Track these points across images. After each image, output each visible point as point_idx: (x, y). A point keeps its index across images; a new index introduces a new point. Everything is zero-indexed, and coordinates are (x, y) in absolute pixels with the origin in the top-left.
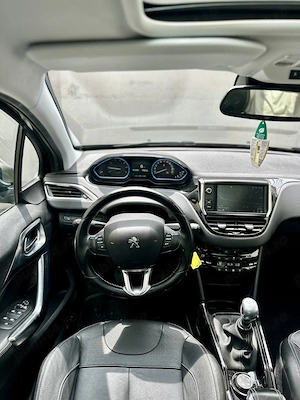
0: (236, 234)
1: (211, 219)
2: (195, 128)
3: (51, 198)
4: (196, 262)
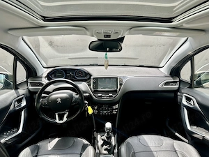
1: (96, 92)
3: (30, 87)
4: (90, 111)
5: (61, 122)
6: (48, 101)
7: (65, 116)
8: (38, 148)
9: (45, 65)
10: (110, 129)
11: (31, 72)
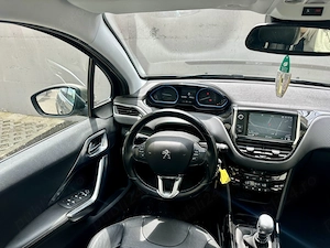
0: (262, 157)
1: (241, 142)
2: (244, 63)
3: (117, 115)
4: (225, 178)
5: (167, 195)
6: (145, 151)
7: (177, 184)
8: (123, 232)
9: (143, 74)
10: (268, 231)
11: (120, 87)
